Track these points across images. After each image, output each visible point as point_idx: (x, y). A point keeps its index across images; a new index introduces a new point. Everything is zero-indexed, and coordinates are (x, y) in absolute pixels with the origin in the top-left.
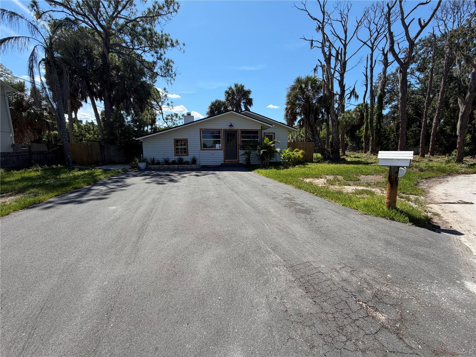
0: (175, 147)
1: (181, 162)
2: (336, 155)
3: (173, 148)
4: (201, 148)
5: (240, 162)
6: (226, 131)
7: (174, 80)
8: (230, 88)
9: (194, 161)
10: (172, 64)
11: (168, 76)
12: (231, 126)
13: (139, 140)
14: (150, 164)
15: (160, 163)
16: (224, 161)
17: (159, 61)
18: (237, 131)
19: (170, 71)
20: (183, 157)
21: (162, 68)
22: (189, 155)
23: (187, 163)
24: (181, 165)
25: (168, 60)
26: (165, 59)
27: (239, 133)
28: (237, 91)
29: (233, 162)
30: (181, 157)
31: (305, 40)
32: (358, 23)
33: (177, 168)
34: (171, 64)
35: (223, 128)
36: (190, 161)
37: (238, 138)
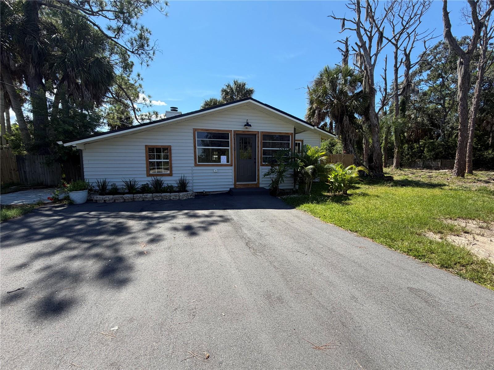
0: (147, 160)
1: (158, 187)
2: (379, 172)
3: (145, 162)
4: (195, 162)
5: (261, 186)
6: (238, 134)
7: (152, 60)
8: (228, 86)
9: (183, 186)
10: (149, 34)
11: (142, 53)
12: (248, 125)
13: (71, 146)
14: (96, 192)
15: (118, 189)
16: (235, 185)
17: (126, 26)
18: (255, 135)
19: (146, 46)
20: (163, 178)
21: (134, 42)
22: (174, 175)
23: (170, 189)
24: (158, 194)
25: (142, 28)
26: (137, 24)
27: (259, 138)
28: (236, 89)
29: (250, 186)
30: (159, 178)
31: (335, 18)
32: (386, 11)
33: (151, 199)
34: (147, 35)
35: (233, 130)
36: (176, 185)
37: (258, 147)
